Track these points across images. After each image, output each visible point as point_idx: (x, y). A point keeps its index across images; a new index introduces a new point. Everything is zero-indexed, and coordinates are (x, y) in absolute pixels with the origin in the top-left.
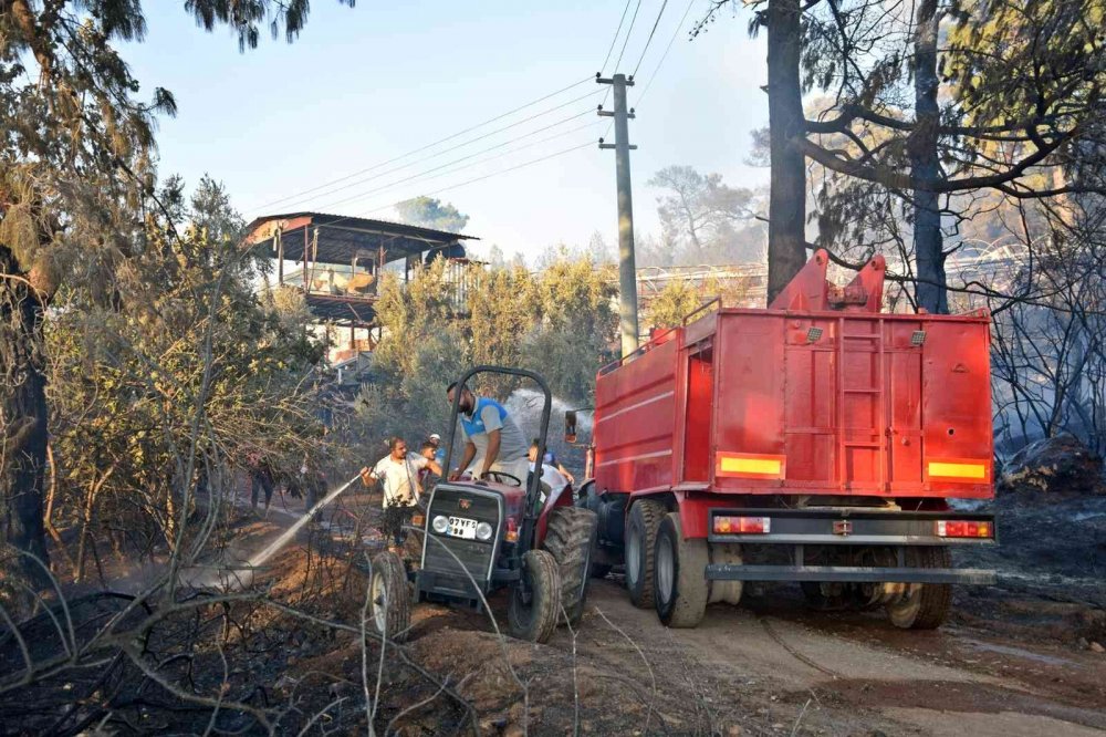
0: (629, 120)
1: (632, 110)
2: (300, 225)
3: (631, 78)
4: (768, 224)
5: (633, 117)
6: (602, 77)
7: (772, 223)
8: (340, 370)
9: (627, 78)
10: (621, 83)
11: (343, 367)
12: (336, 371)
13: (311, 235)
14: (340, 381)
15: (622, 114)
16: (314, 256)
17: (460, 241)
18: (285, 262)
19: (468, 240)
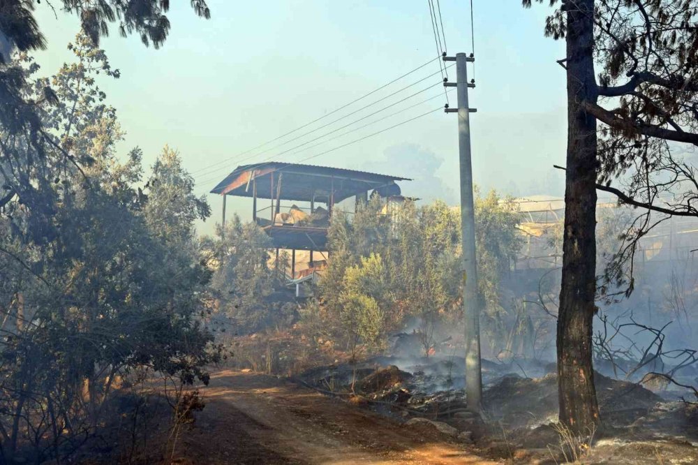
0: (469, 89)
1: (473, 81)
2: (268, 172)
3: (472, 55)
4: (565, 171)
5: (473, 86)
6: (448, 56)
7: (567, 170)
8: (297, 286)
9: (468, 55)
10: (462, 60)
11: (301, 283)
12: (295, 286)
13: (276, 180)
14: (297, 293)
15: (464, 85)
16: (278, 195)
17: (396, 182)
18: (258, 199)
19: (403, 181)
